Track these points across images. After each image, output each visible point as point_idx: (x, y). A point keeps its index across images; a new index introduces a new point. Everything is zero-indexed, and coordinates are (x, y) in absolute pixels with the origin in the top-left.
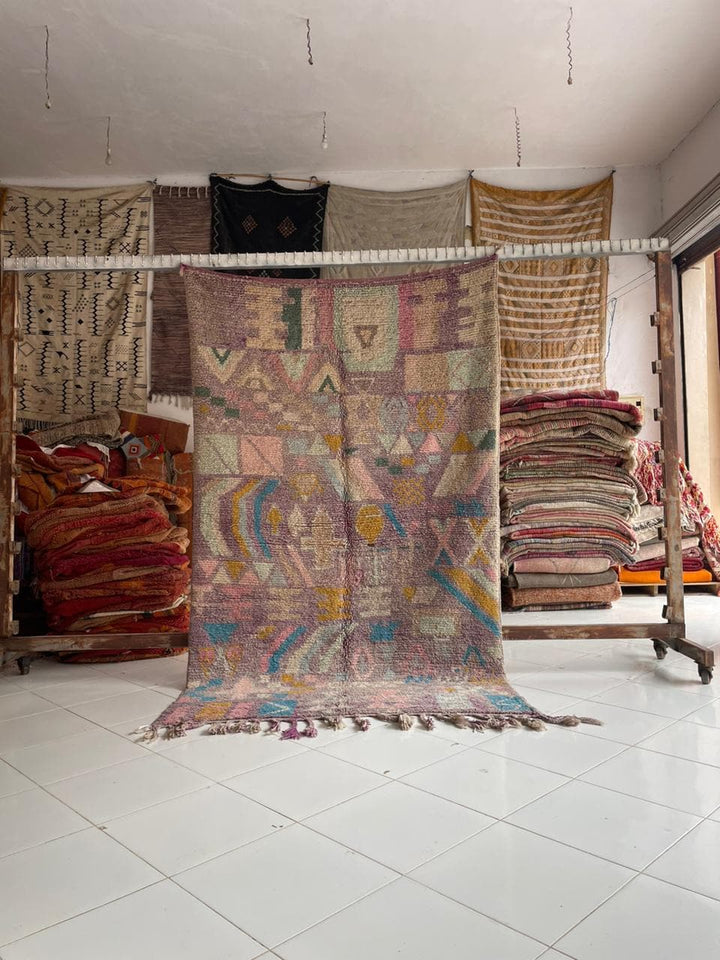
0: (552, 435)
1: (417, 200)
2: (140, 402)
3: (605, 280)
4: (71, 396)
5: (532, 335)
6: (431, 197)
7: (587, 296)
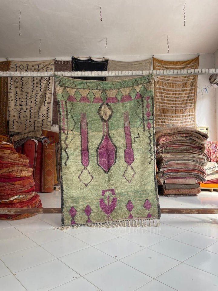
0: (179, 138)
1: (136, 64)
2: (49, 127)
3: (196, 90)
4: (28, 125)
5: (172, 107)
6: (140, 64)
7: (190, 95)
